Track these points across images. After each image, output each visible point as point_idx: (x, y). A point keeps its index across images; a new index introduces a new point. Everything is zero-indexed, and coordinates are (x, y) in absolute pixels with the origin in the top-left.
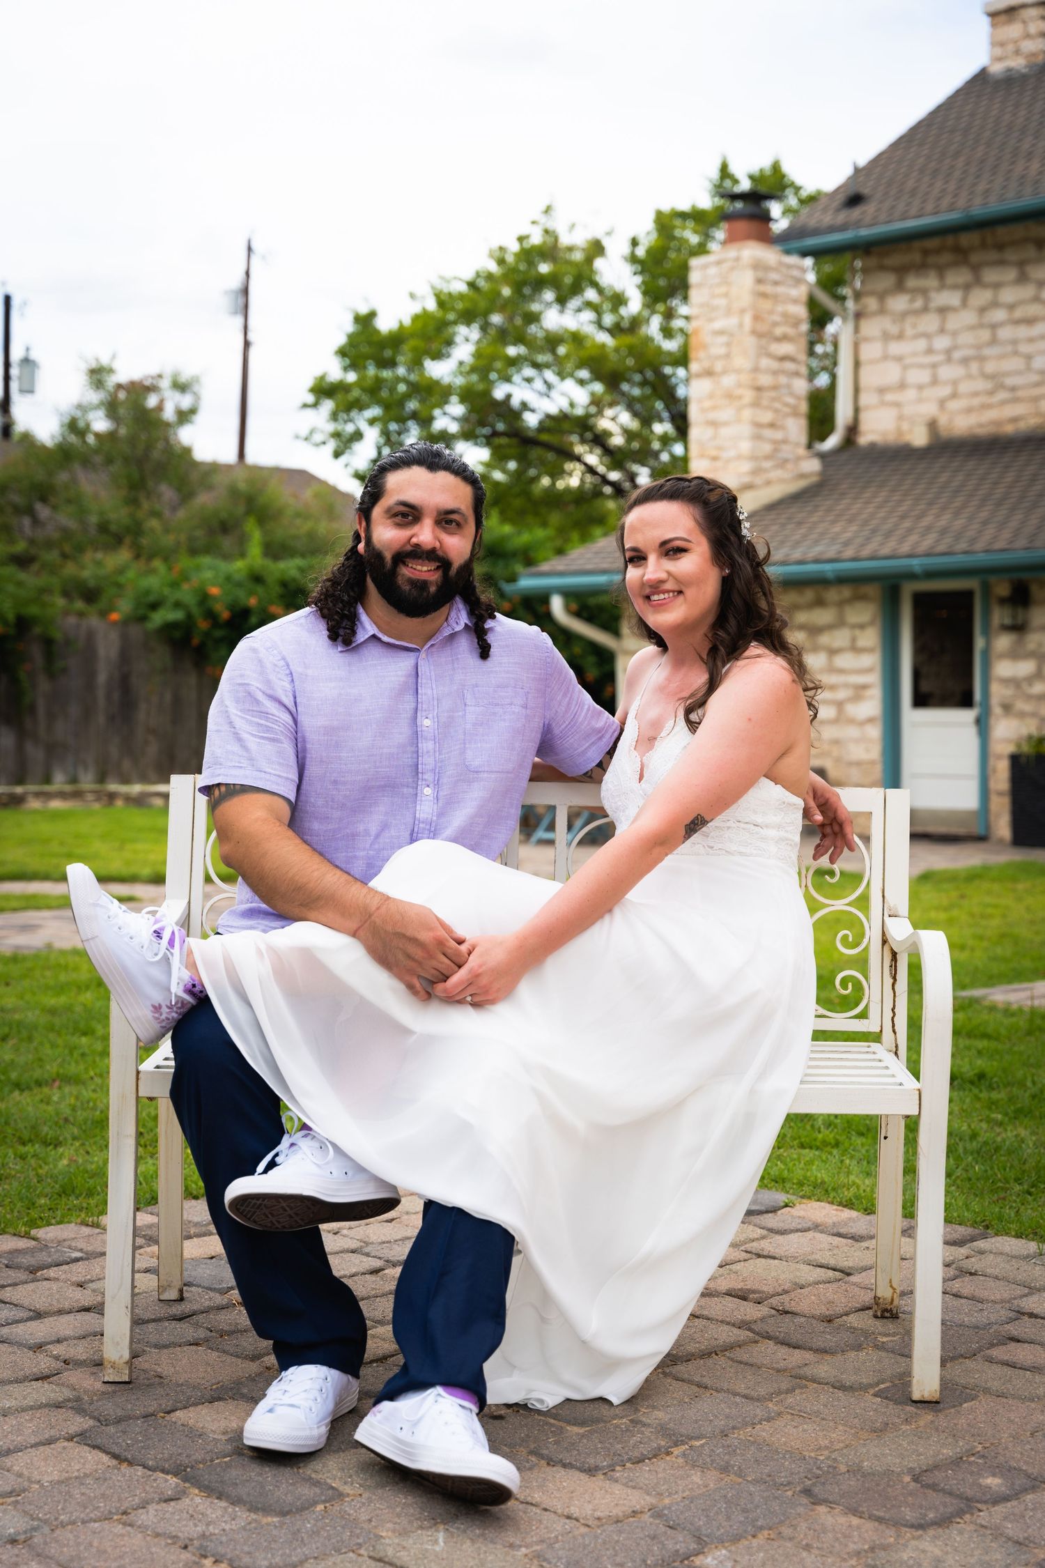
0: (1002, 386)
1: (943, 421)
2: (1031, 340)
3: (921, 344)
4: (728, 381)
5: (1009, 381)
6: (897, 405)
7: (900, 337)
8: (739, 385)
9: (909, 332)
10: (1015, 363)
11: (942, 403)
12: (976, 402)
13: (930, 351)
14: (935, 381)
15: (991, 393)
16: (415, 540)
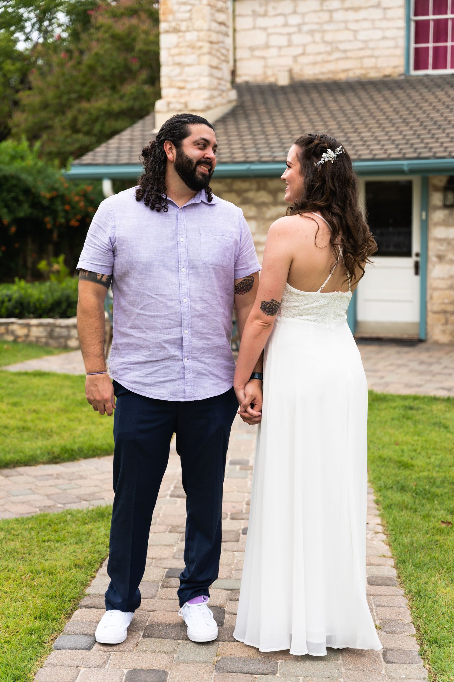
0: (338, 49)
1: (296, 69)
2: (357, 21)
3: (280, 20)
5: (342, 46)
6: (264, 58)
7: (265, 15)
9: (271, 12)
10: (348, 35)
11: (295, 58)
12: (319, 58)
13: (286, 25)
14: (290, 45)
15: (330, 53)
16: (207, 156)
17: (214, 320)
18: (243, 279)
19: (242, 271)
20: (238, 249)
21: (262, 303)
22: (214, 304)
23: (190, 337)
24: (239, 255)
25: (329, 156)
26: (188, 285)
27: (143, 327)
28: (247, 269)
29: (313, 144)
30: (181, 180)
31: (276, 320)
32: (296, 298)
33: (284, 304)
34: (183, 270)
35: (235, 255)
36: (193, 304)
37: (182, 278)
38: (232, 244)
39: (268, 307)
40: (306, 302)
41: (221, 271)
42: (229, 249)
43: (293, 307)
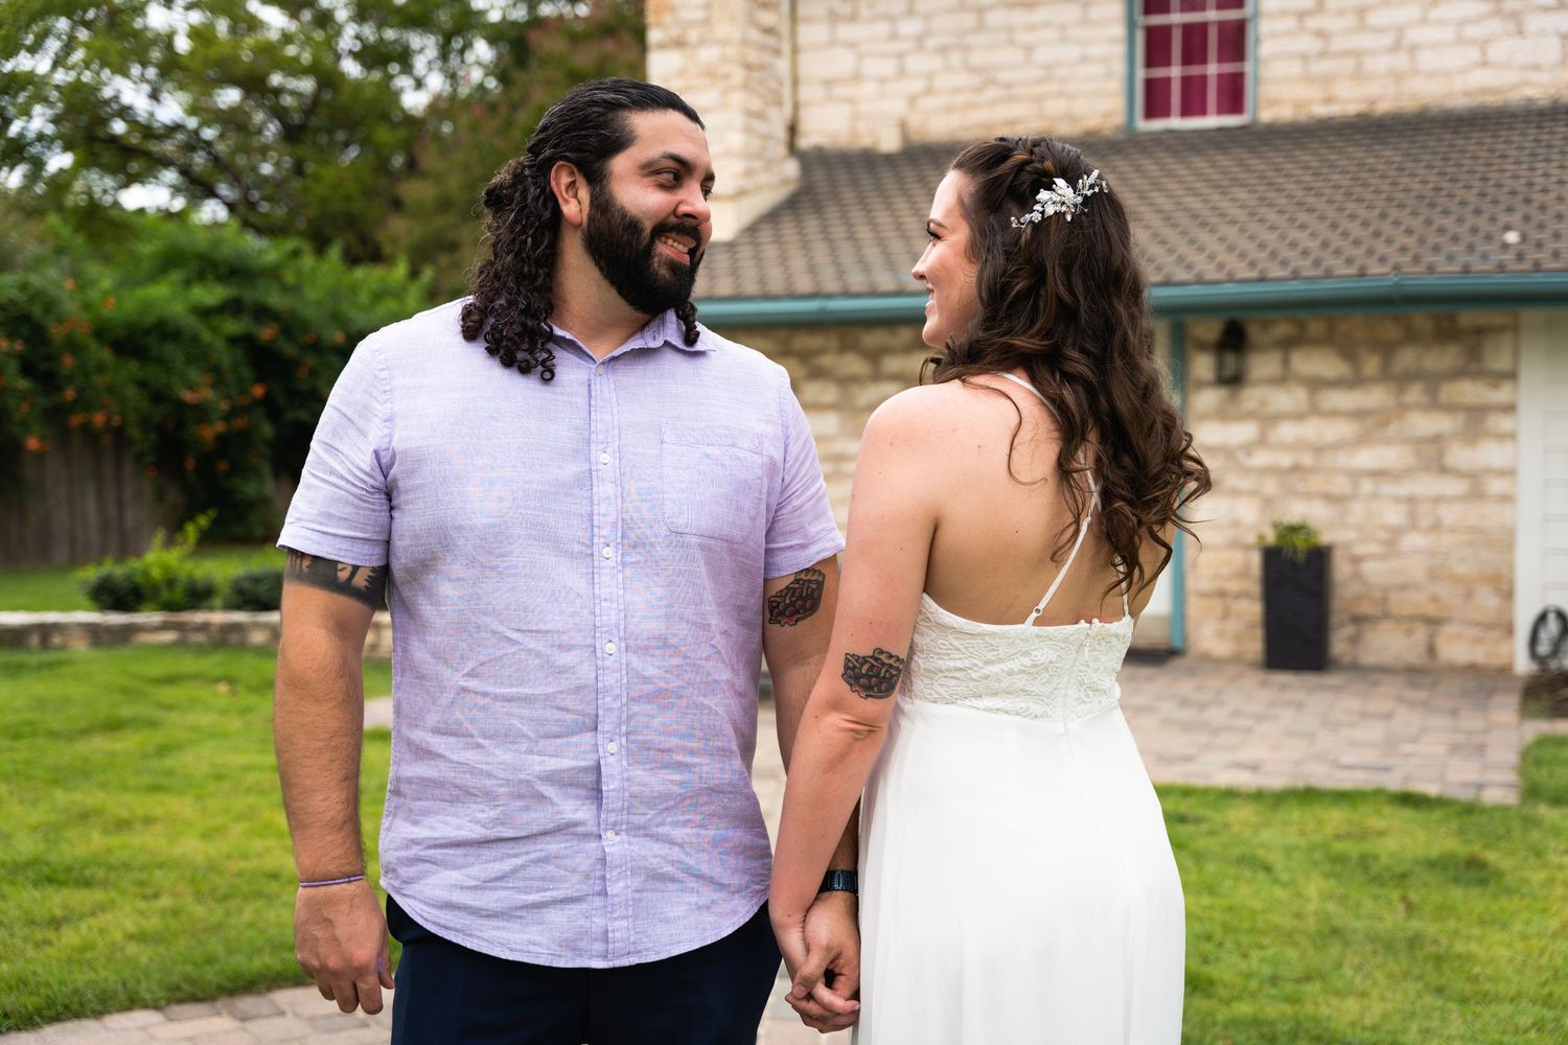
0: (993, 82)
1: (915, 121)
2: (1031, 28)
3: (883, 28)
4: (708, 55)
5: (1004, 76)
6: (851, 101)
7: (852, 18)
8: (724, 60)
9: (865, 12)
10: (1012, 55)
11: (912, 100)
12: (959, 99)
13: (894, 36)
14: (902, 73)
15: (979, 90)
16: (684, 209)
17: (701, 706)
18: (792, 578)
19: (788, 554)
20: (778, 488)
21: (847, 660)
22: (701, 659)
23: (624, 763)
24: (780, 507)
25: (1057, 199)
26: (621, 601)
27: (475, 733)
28: (803, 547)
29: (1010, 163)
30: (605, 284)
31: (898, 710)
32: (956, 643)
33: (919, 661)
34: (608, 552)
35: (768, 507)
36: (635, 661)
37: (603, 578)
38: (760, 473)
39: (864, 671)
40: (990, 656)
41: (726, 556)
42: (750, 487)
43: (949, 670)
